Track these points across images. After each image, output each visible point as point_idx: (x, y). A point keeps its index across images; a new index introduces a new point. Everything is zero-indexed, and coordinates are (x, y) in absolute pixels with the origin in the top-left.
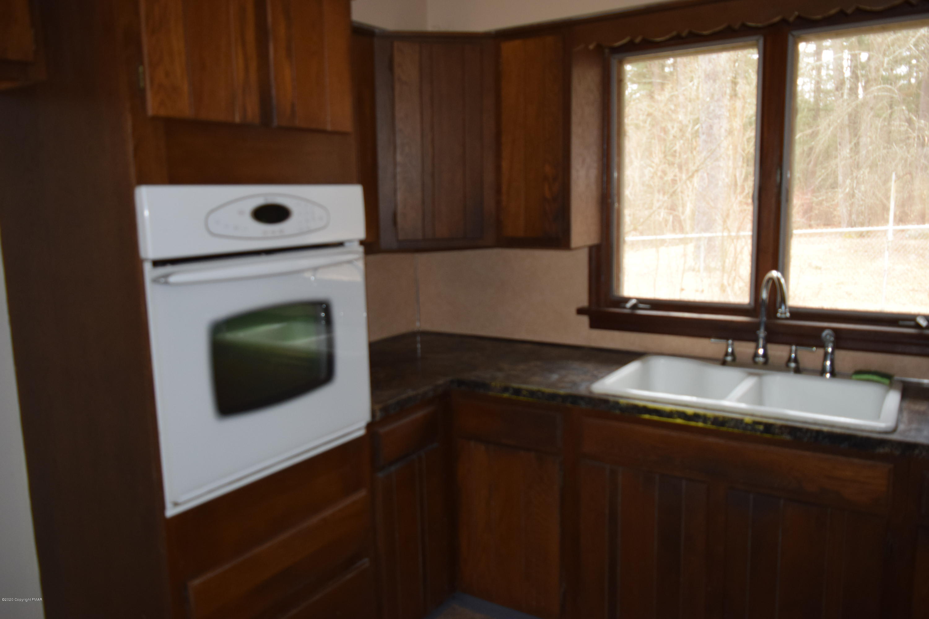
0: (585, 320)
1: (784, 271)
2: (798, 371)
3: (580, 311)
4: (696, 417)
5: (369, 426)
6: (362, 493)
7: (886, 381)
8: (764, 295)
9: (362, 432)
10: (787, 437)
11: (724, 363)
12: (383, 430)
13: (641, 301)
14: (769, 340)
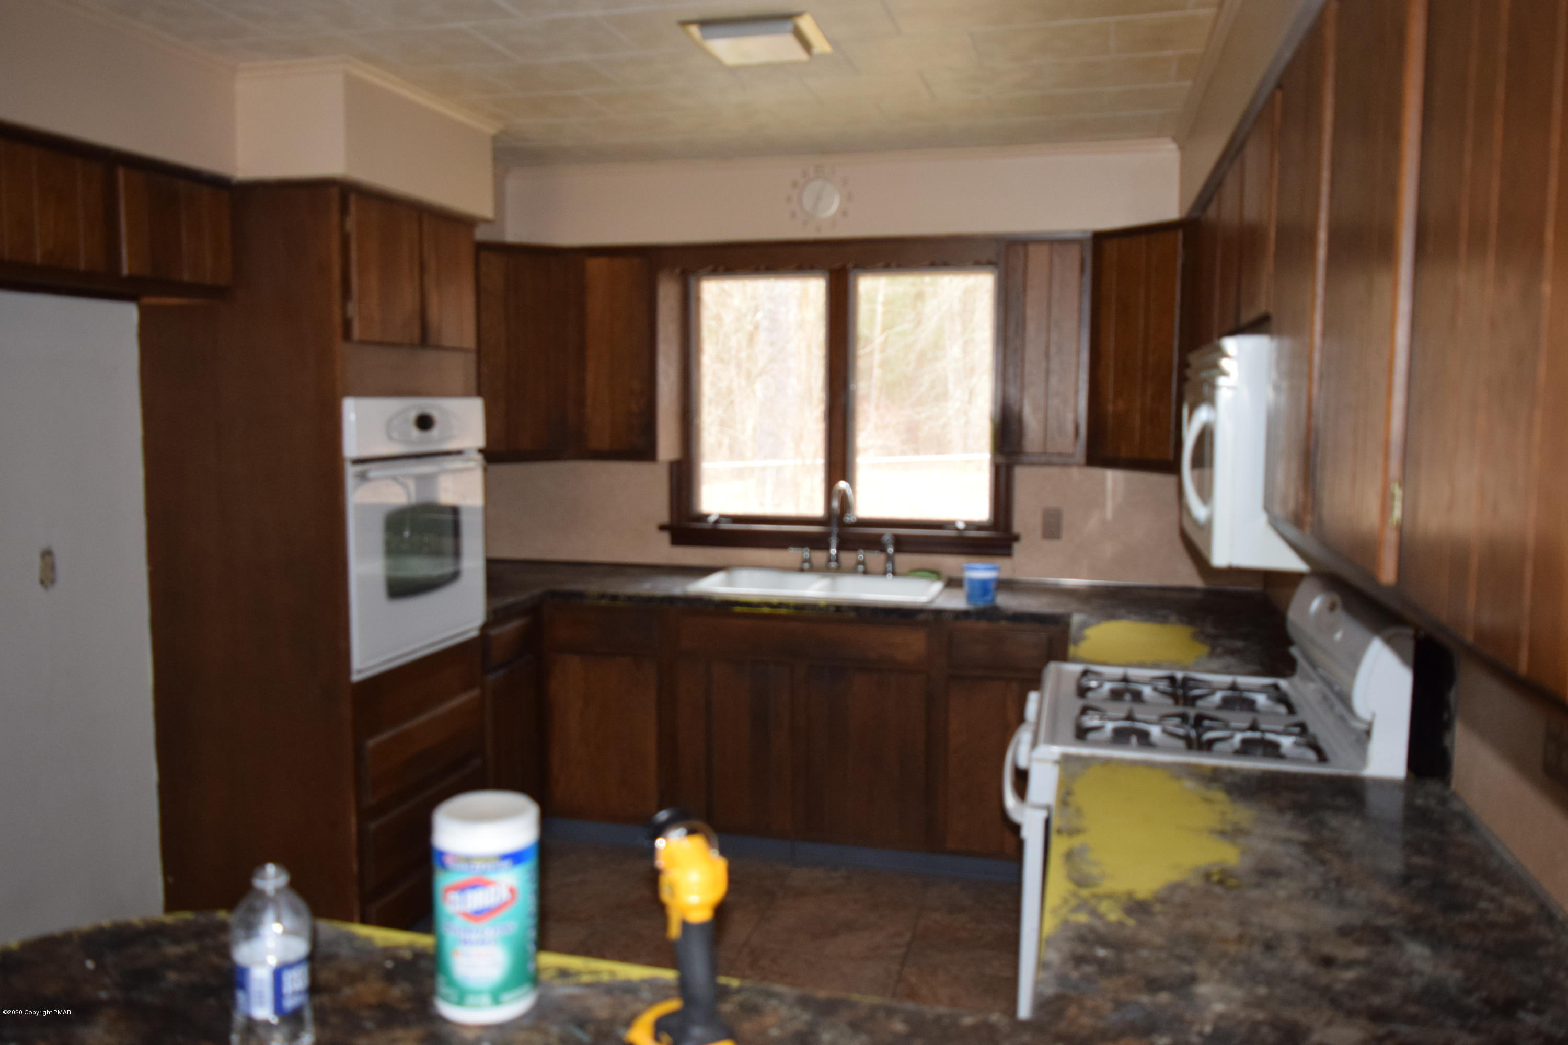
0: (665, 537)
1: (851, 482)
2: (866, 572)
3: (662, 528)
4: (780, 605)
5: (484, 628)
6: (475, 693)
7: (934, 576)
8: (836, 504)
9: (474, 634)
10: (852, 615)
11: (802, 570)
12: (494, 632)
13: (724, 518)
14: (840, 548)
